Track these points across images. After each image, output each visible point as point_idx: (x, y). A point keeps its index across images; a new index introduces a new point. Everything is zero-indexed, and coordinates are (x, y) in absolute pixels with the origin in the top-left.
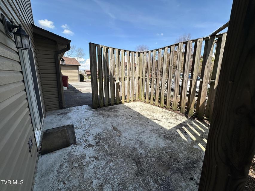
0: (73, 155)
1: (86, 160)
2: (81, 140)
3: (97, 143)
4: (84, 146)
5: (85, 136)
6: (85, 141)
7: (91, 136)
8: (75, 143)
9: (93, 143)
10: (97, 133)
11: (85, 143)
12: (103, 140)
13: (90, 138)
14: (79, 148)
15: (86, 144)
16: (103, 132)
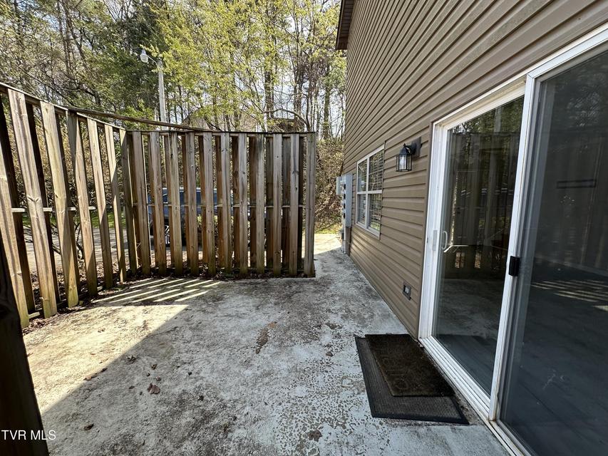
0: (359, 323)
1: (342, 313)
2: (345, 340)
3: (320, 326)
4: (342, 329)
5: (336, 348)
6: (338, 336)
7: (324, 343)
8: (358, 339)
9: (326, 328)
10: (307, 345)
11: (339, 333)
12: (306, 328)
13: (327, 338)
14: (351, 329)
15: (339, 331)
16: (292, 343)
